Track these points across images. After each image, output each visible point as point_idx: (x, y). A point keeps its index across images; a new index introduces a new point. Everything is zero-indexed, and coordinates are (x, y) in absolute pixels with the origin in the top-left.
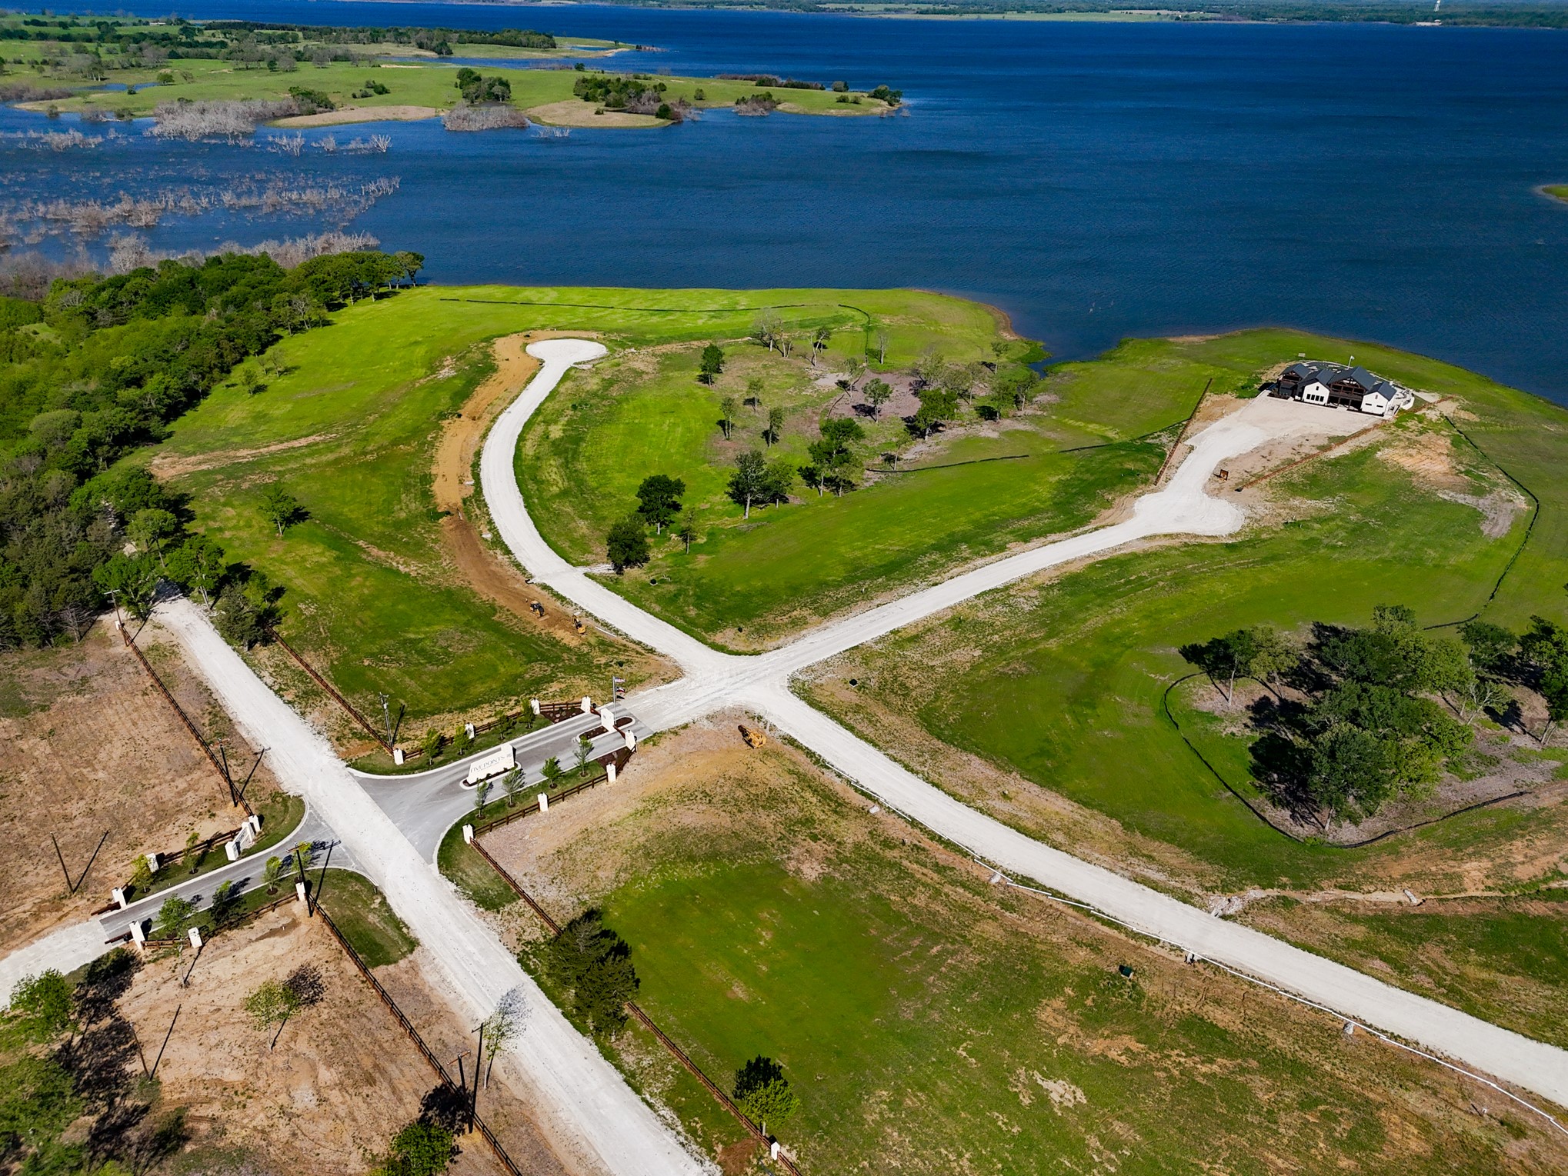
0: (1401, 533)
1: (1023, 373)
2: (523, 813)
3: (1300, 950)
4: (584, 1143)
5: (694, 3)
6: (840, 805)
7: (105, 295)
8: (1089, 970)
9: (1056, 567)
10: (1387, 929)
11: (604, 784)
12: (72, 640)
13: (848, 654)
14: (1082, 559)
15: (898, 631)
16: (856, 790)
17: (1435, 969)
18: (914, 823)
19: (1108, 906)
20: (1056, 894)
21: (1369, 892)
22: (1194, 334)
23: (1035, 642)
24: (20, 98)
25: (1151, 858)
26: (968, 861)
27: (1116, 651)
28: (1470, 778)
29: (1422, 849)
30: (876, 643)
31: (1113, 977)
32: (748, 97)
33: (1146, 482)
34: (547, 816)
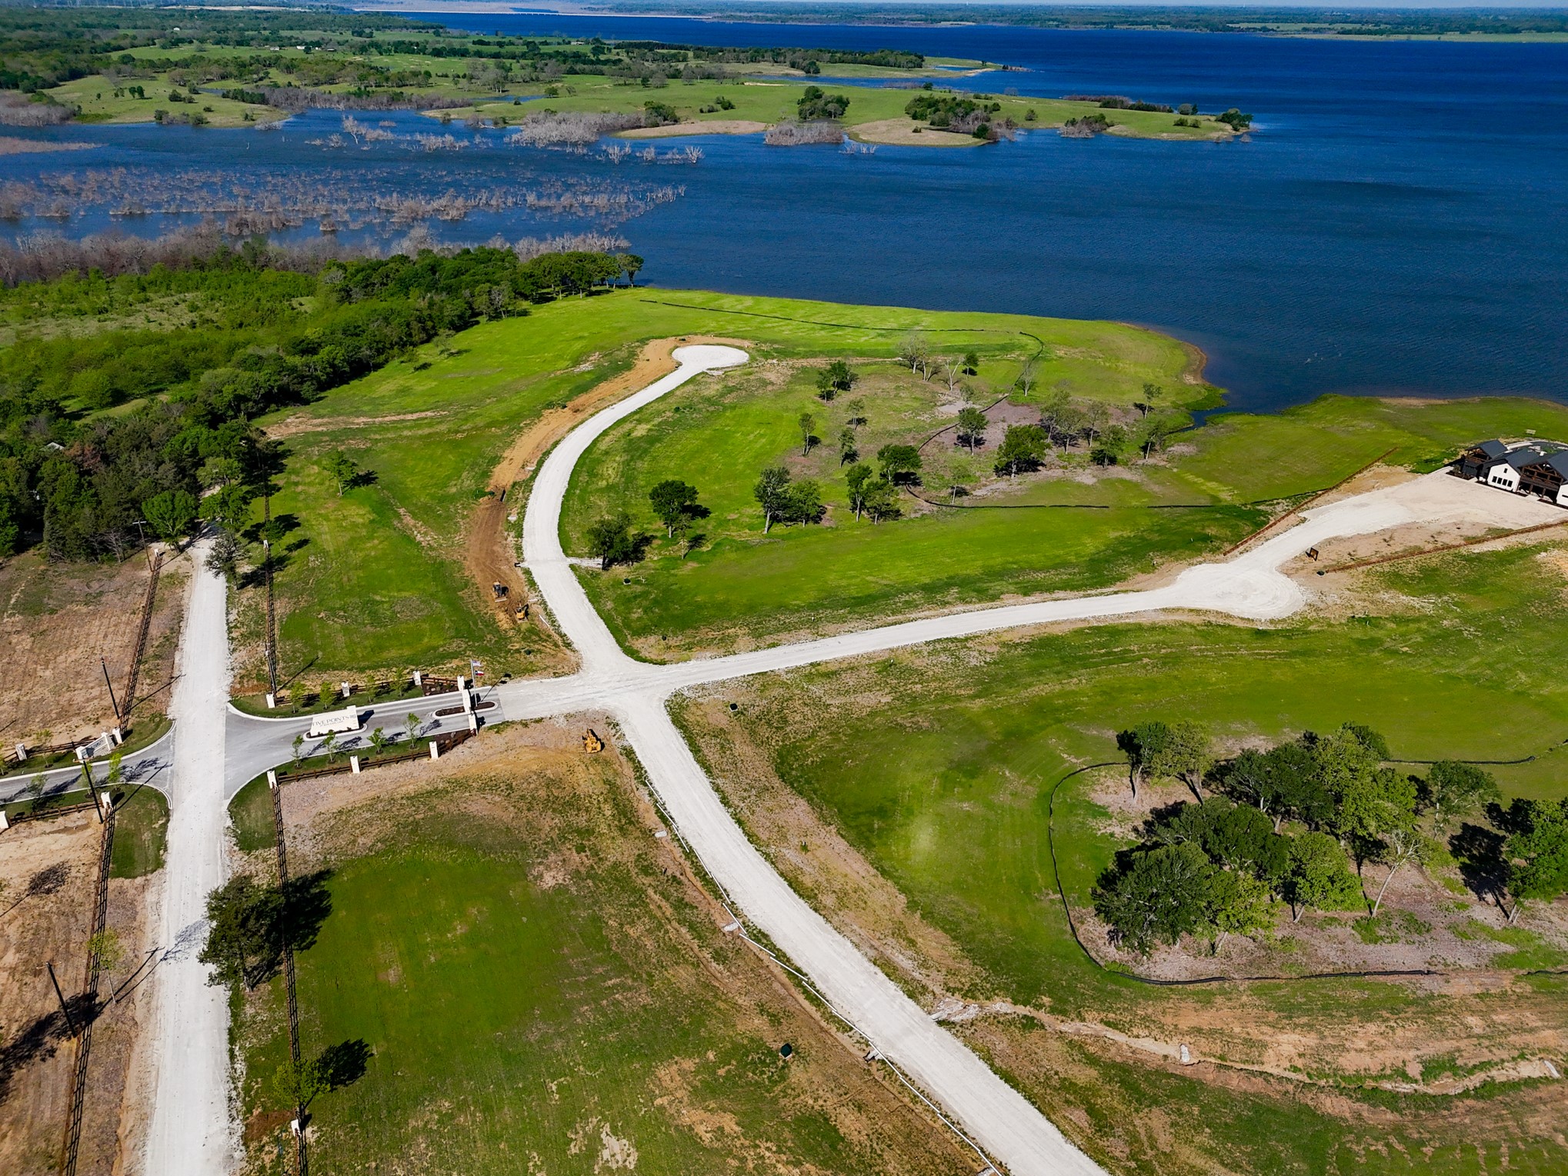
0: (1498, 649)
1: (1181, 419)
2: (335, 772)
3: (997, 1077)
4: (154, 1073)
5: (1095, 24)
6: (631, 823)
7: (360, 277)
8: (752, 1040)
9: (1038, 626)
10: (1122, 1082)
11: (425, 760)
12: (116, 560)
13: (751, 678)
14: (1071, 622)
15: (819, 664)
16: (658, 811)
17: (1144, 1139)
18: (690, 854)
19: (826, 981)
20: (781, 956)
21: (1137, 1037)
22: (1418, 397)
23: (958, 699)
24: (431, 107)
25: (912, 943)
26: (716, 904)
27: (1041, 723)
28: (1375, 940)
29: (1243, 1006)
30: (787, 673)
31: (770, 1052)
32: (1079, 118)
33: (1215, 550)
34: (356, 778)
